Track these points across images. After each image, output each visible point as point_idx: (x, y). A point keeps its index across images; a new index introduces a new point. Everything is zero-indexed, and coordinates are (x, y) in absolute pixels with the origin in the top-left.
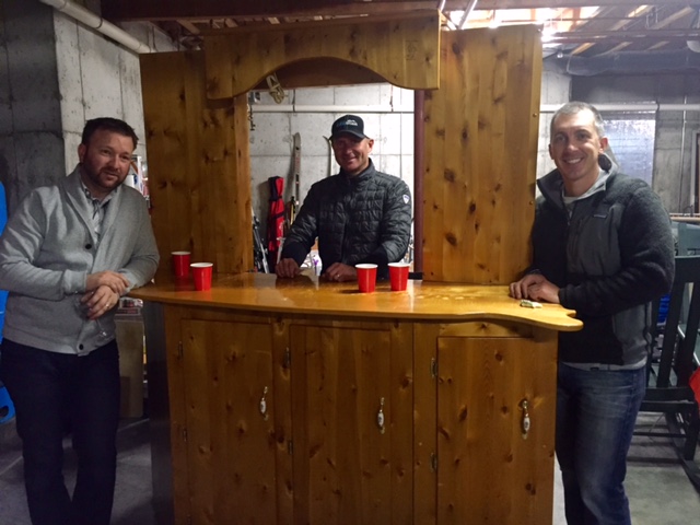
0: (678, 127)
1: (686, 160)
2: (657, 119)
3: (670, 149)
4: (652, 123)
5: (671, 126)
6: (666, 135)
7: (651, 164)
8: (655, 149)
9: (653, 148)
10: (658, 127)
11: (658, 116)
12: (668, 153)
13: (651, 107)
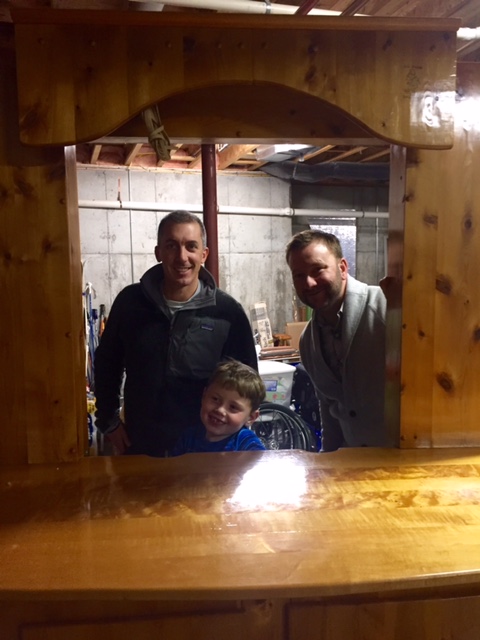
0: (373, 232)
1: (381, 262)
2: (357, 225)
3: (368, 252)
4: (353, 229)
5: (367, 232)
6: (365, 239)
7: (354, 264)
8: (357, 252)
9: (354, 250)
10: (358, 232)
11: (357, 223)
12: (367, 255)
13: (353, 214)
